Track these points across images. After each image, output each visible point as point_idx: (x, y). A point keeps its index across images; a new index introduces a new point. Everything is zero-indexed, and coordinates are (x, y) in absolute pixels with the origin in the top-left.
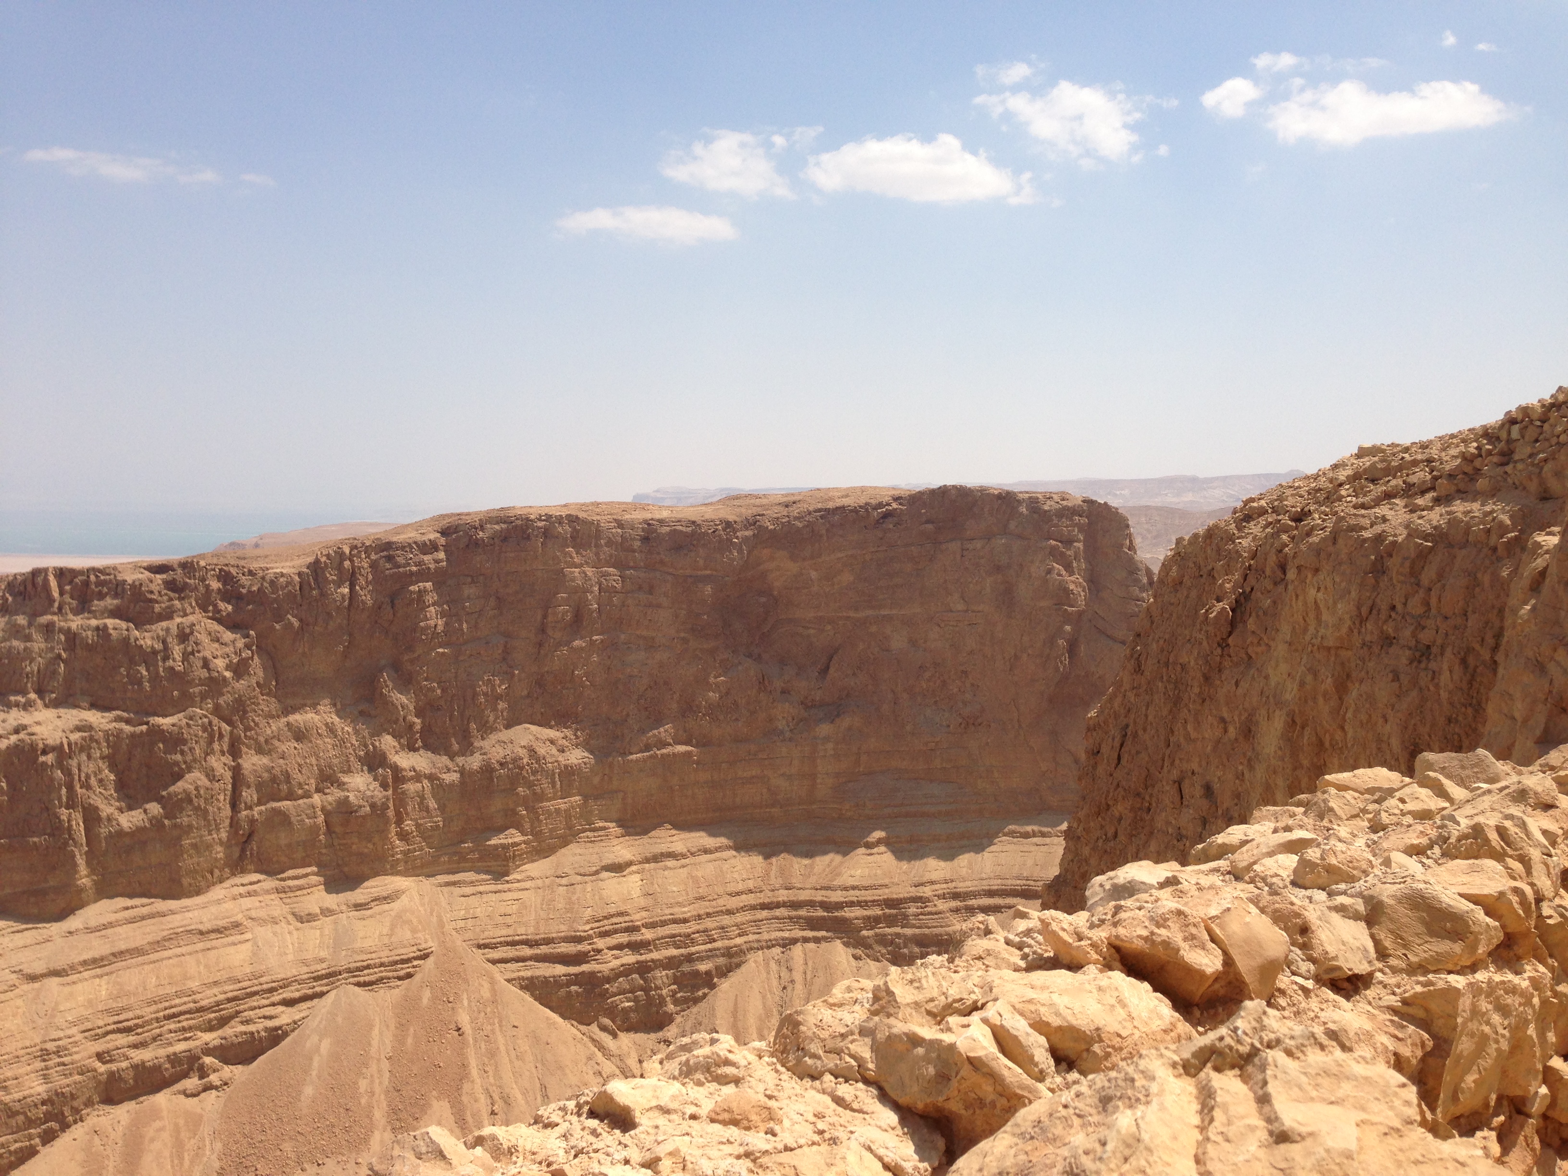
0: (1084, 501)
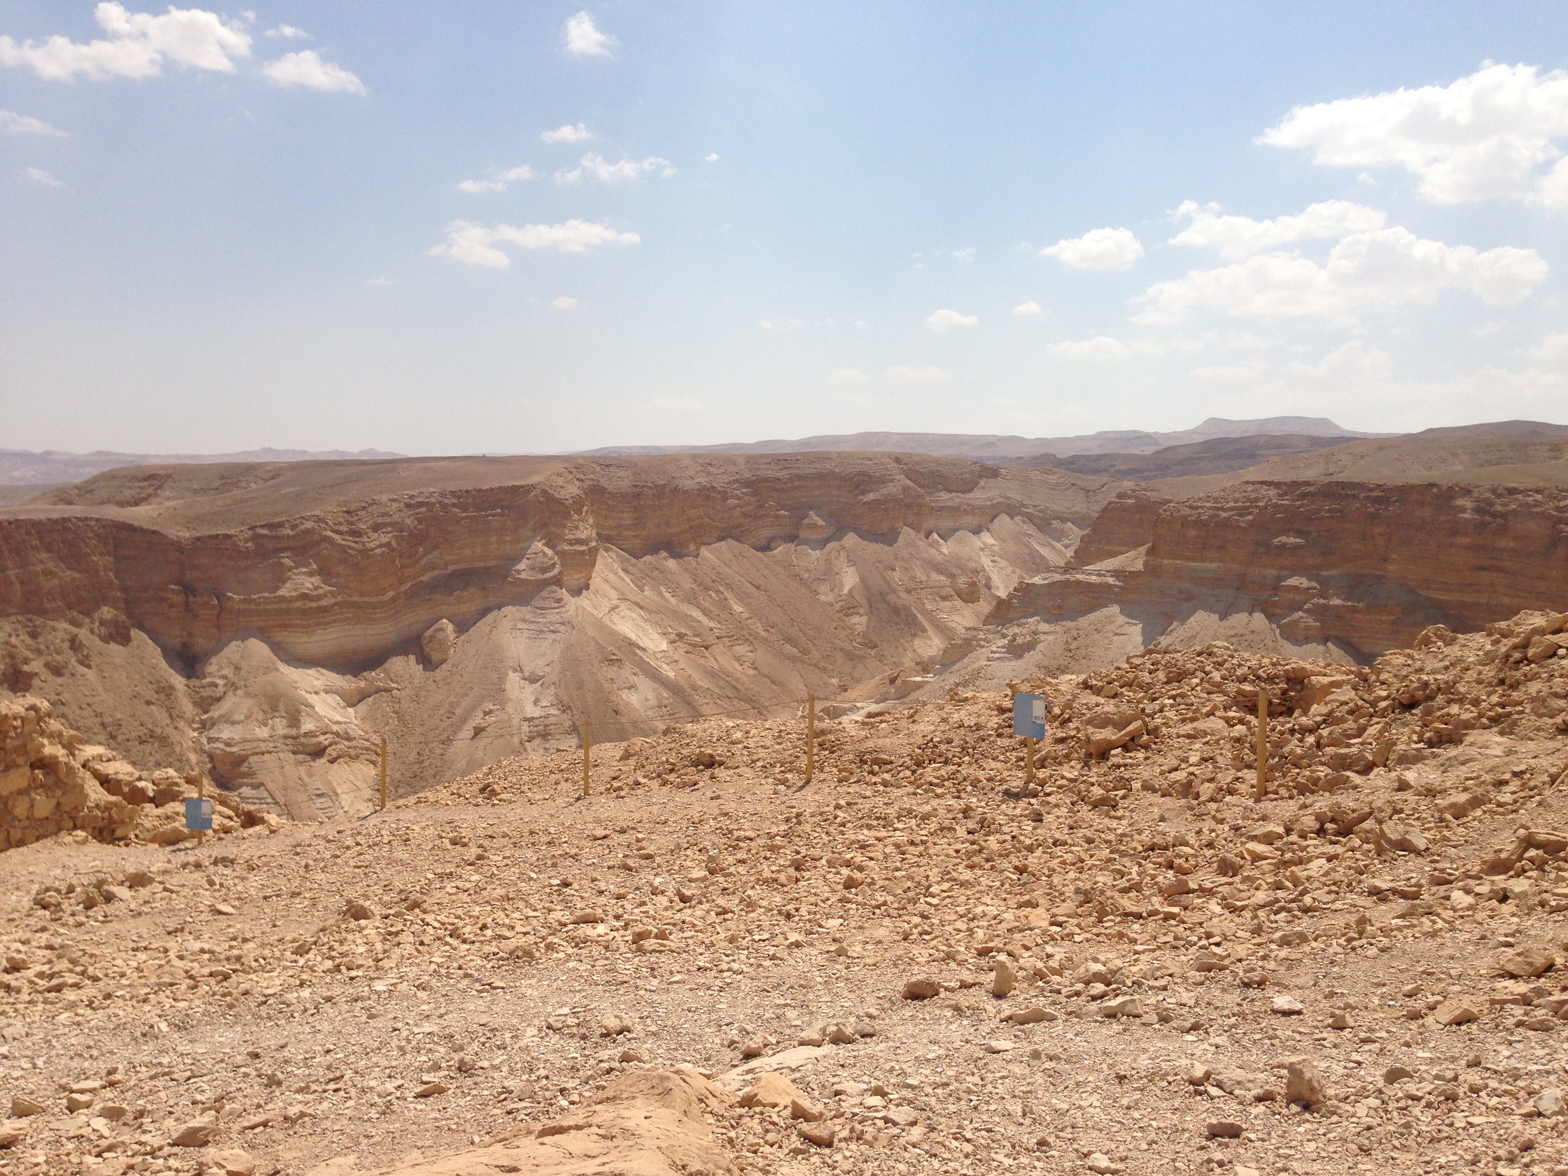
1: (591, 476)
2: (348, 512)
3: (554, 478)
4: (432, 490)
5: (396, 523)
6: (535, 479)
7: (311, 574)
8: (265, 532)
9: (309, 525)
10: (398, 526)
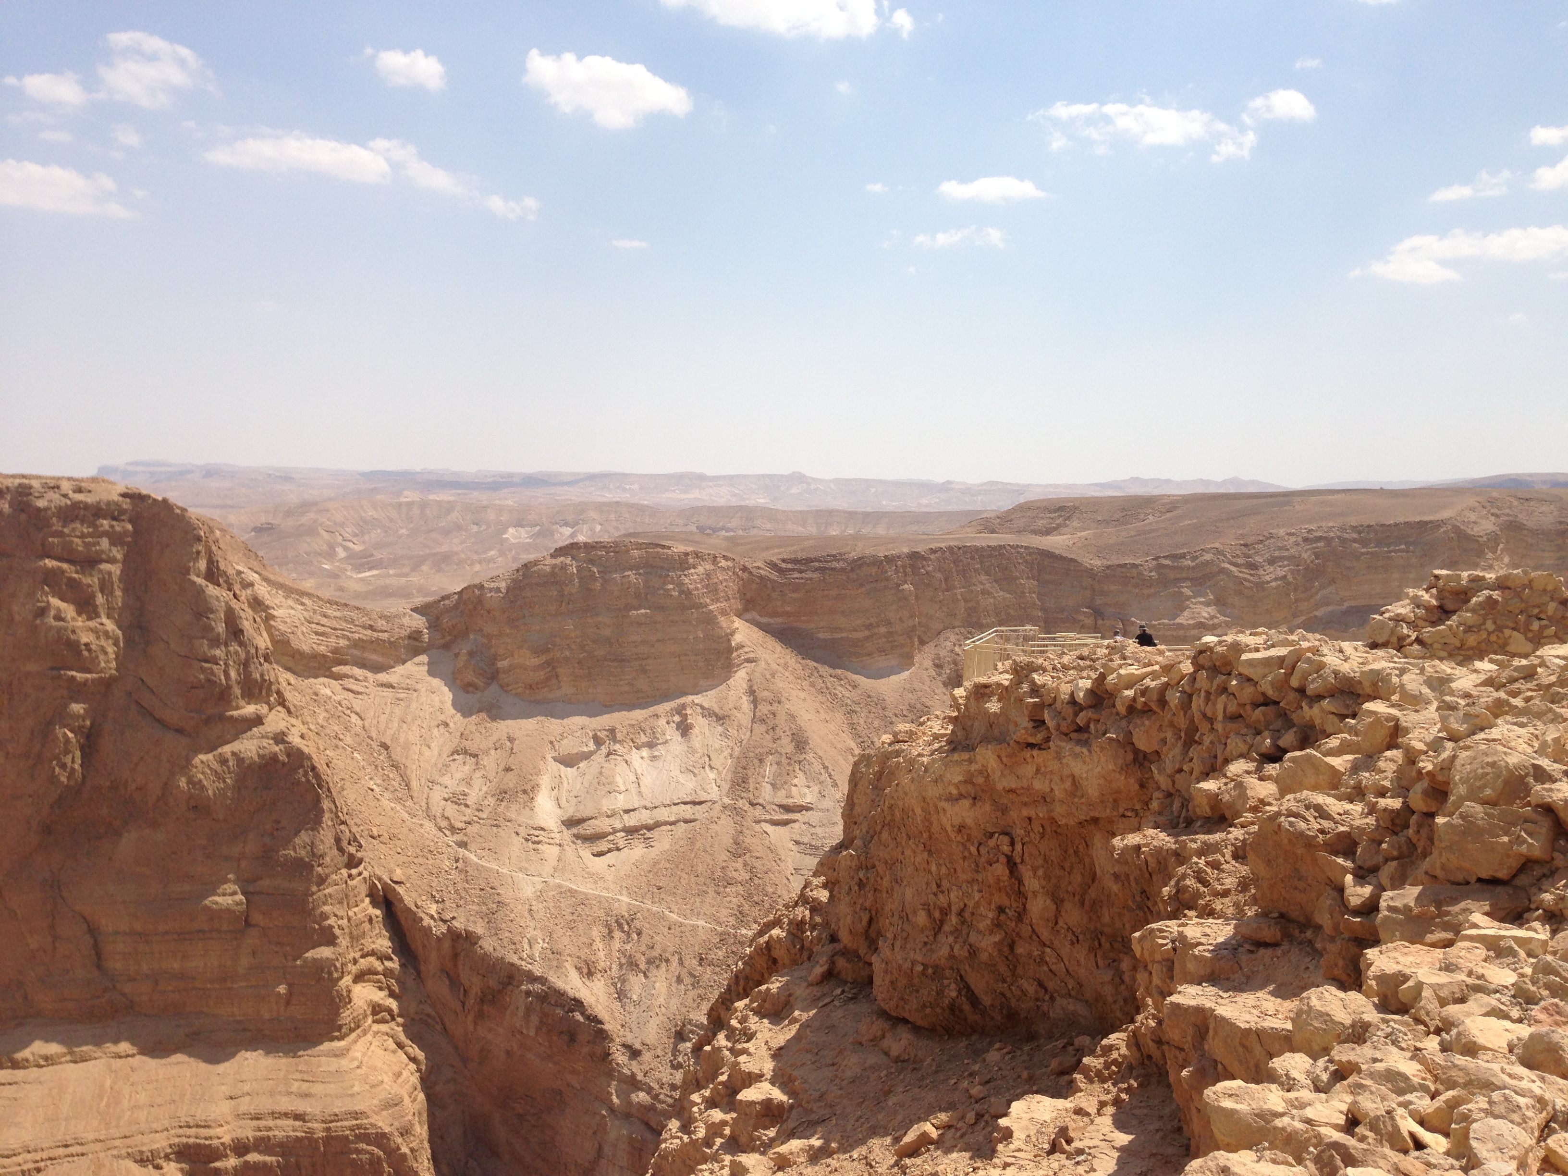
0: (124, 495)
1: (1507, 511)
2: (1246, 545)
3: (1466, 513)
4: (1331, 524)
5: (1294, 557)
6: (1445, 514)
7: (1208, 604)
8: (1167, 562)
9: (1208, 557)
10: (1295, 560)
